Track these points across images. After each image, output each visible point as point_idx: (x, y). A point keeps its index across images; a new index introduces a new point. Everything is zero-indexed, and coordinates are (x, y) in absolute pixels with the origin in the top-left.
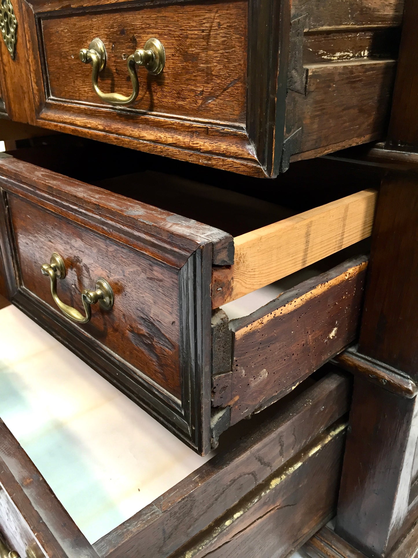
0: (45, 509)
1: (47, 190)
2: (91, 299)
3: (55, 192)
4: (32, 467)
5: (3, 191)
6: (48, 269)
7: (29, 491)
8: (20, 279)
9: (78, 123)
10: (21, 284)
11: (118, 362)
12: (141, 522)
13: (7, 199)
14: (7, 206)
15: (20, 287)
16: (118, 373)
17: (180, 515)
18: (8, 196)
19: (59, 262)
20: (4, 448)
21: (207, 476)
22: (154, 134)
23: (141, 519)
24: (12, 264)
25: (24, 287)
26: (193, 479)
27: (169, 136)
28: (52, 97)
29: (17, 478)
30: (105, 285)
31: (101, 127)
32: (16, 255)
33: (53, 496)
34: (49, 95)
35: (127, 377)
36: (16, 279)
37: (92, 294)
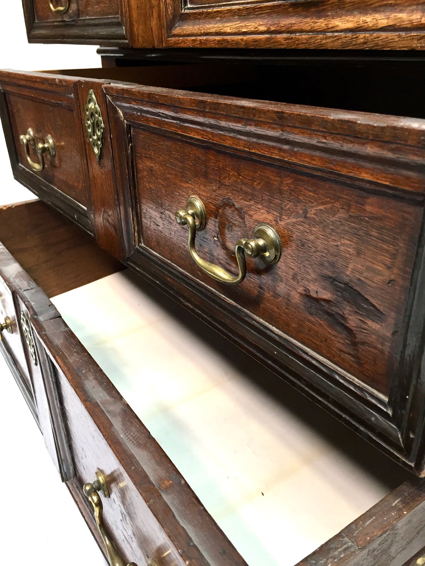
0: (194, 526)
1: (197, 107)
2: (252, 250)
3: (208, 108)
4: (170, 465)
5: (127, 124)
6: (185, 216)
7: (170, 497)
8: (139, 235)
9: (229, 30)
10: (140, 242)
11: (277, 337)
12: (330, 560)
13: (131, 135)
14: (131, 144)
15: (138, 245)
16: (277, 351)
17: (377, 553)
18: (132, 131)
19: (199, 207)
20: (132, 435)
21: (412, 501)
22: (353, 20)
23: (330, 556)
24: (132, 217)
25: (143, 245)
26: (394, 505)
27: (381, 18)
28: (189, 6)
29: (152, 479)
30: (271, 232)
31: (262, 28)
32: (136, 206)
33: (202, 508)
34: (186, 4)
35: (290, 357)
36: (134, 234)
37: (252, 244)
